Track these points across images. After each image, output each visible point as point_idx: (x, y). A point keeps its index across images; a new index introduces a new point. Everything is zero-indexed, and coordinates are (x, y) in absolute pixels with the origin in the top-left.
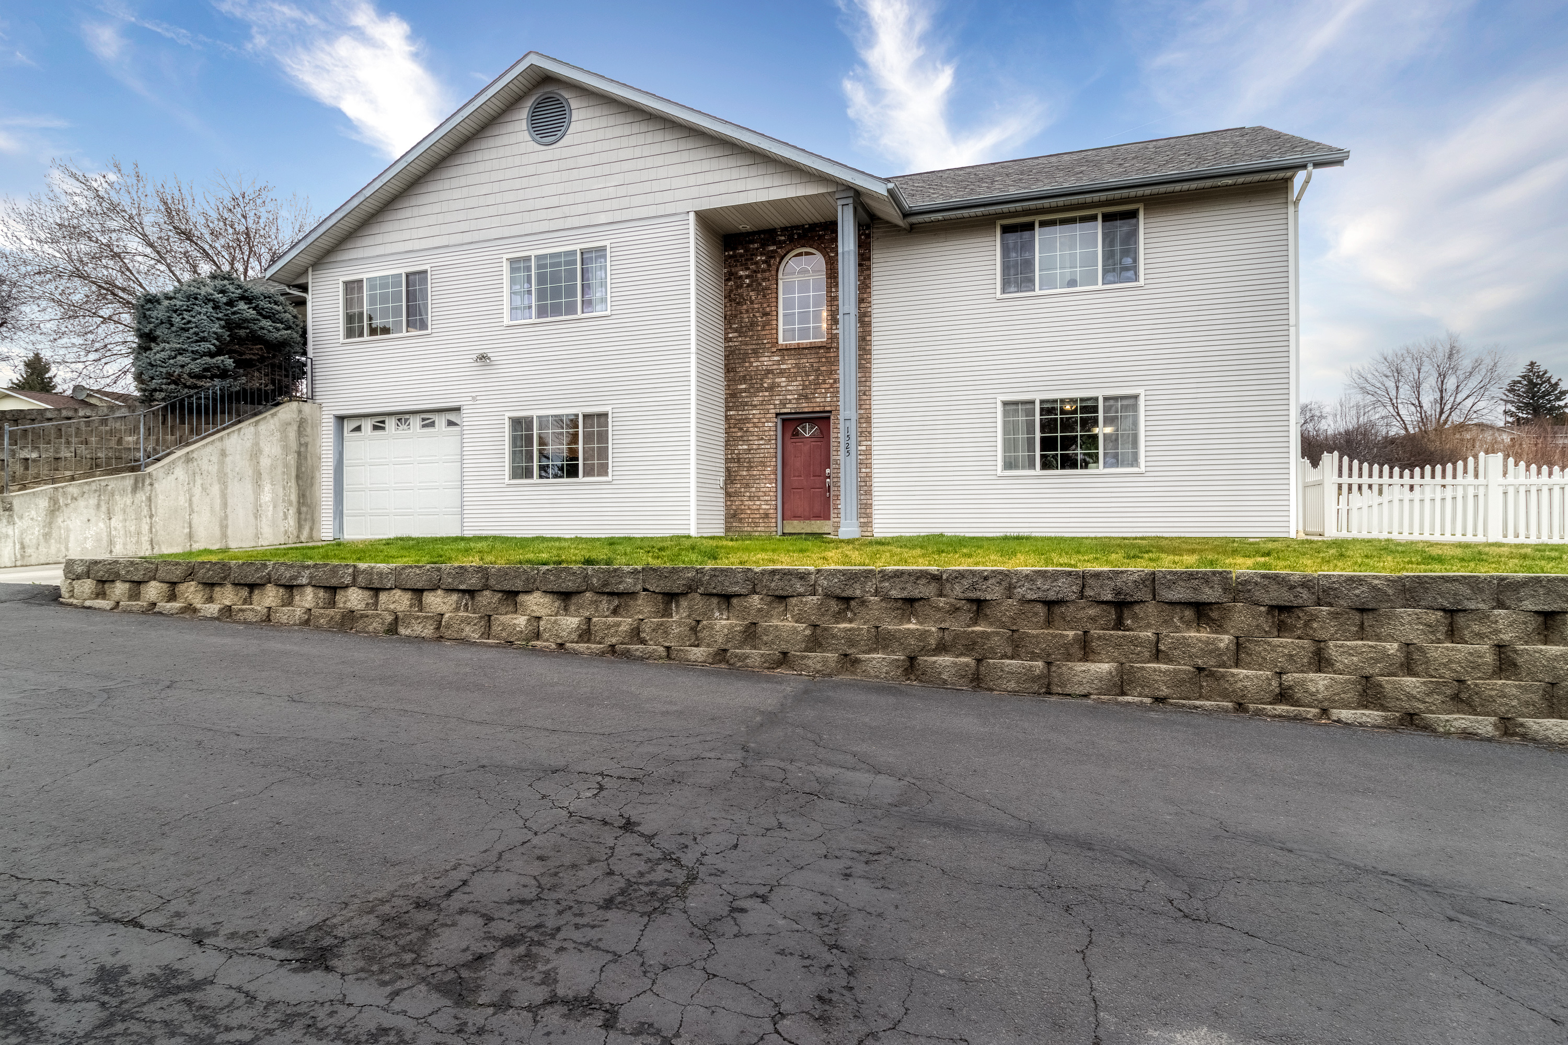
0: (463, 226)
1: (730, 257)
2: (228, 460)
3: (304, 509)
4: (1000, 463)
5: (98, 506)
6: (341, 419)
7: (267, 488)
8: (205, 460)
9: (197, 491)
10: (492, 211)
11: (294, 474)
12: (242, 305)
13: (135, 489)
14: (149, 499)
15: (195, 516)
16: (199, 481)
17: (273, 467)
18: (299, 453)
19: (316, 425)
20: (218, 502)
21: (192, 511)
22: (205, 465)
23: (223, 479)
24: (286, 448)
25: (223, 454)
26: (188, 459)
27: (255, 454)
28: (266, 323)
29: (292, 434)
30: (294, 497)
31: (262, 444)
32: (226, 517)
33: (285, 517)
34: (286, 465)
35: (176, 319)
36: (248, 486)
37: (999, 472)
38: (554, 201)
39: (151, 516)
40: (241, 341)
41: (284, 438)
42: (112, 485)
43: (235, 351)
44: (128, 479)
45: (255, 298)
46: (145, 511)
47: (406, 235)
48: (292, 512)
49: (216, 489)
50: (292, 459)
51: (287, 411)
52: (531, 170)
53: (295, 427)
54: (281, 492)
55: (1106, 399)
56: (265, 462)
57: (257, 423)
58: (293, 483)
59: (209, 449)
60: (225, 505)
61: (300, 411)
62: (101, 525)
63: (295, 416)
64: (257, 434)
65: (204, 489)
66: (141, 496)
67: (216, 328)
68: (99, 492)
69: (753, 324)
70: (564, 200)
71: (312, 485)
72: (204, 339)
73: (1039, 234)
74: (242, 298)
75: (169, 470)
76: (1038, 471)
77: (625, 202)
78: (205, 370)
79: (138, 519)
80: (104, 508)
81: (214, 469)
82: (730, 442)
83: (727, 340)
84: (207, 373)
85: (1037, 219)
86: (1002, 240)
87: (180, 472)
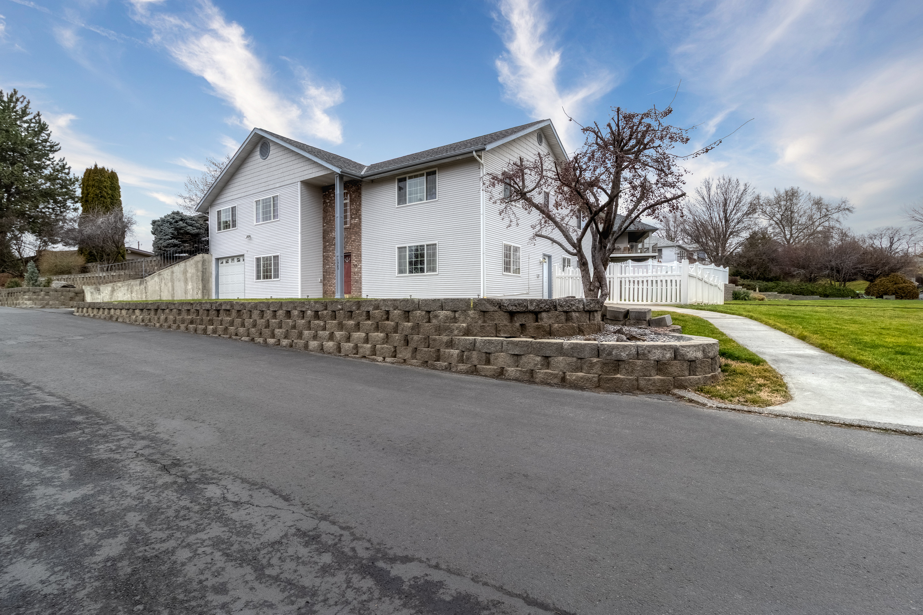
0: (244, 190)
1: (324, 195)
2: (175, 274)
3: (205, 291)
4: (397, 271)
5: (128, 290)
6: (218, 259)
7: (190, 284)
8: (166, 275)
9: (163, 285)
10: (251, 184)
11: (201, 279)
12: (181, 222)
13: (140, 284)
14: (145, 287)
15: (162, 293)
16: (163, 282)
17: (192, 277)
18: (203, 272)
19: (210, 262)
20: (171, 288)
21: (161, 291)
22: (165, 276)
23: (172, 281)
24: (197, 270)
25: (173, 272)
26: (159, 275)
27: (185, 272)
28: (189, 228)
29: (200, 265)
30: (201, 287)
31: (188, 269)
32: (174, 293)
33: (197, 294)
34: (197, 276)
35: (159, 229)
36: (182, 284)
37: (396, 275)
38: (265, 180)
39: (146, 293)
40: (182, 234)
41: (197, 266)
42: (132, 283)
43: (179, 238)
44: (138, 281)
45: (186, 219)
46: (144, 291)
47: (231, 194)
48: (200, 292)
49: (170, 284)
50: (200, 274)
51: (199, 257)
52: (260, 169)
53: (201, 263)
54: (195, 285)
55: (427, 245)
56: (189, 275)
57: (185, 262)
58: (200, 282)
59: (167, 271)
60: (173, 289)
61: (203, 257)
62: (129, 295)
63: (201, 259)
64: (186, 266)
65: (165, 284)
66: (142, 287)
67: (171, 230)
68: (128, 285)
69: (330, 220)
70: (269, 179)
71: (208, 283)
72: (167, 235)
73: (408, 182)
74: (182, 220)
75: (152, 279)
76: (407, 274)
77: (283, 179)
78: (168, 245)
79: (142, 294)
80: (130, 290)
81: (169, 278)
82: (324, 265)
83: (324, 226)
84: (168, 246)
85: (407, 176)
86: (398, 184)
87: (156, 279)
